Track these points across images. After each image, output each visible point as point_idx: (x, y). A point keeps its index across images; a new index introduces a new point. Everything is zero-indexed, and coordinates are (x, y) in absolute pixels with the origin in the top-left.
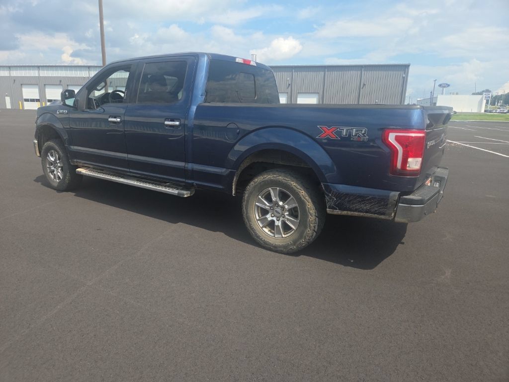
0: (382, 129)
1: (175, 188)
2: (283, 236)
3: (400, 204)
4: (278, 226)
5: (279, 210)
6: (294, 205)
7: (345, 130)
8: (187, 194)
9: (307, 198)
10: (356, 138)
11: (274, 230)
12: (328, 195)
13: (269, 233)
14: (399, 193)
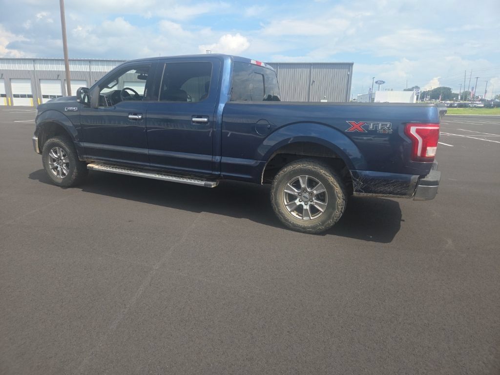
0: (405, 124)
1: (199, 180)
2: (312, 218)
3: (419, 186)
4: (307, 210)
5: (307, 195)
6: (322, 191)
7: (371, 125)
8: (214, 184)
9: (335, 183)
10: (382, 132)
11: (302, 213)
12: (355, 181)
13: (297, 216)
14: (418, 176)
